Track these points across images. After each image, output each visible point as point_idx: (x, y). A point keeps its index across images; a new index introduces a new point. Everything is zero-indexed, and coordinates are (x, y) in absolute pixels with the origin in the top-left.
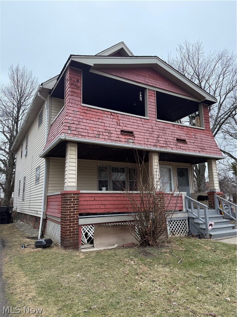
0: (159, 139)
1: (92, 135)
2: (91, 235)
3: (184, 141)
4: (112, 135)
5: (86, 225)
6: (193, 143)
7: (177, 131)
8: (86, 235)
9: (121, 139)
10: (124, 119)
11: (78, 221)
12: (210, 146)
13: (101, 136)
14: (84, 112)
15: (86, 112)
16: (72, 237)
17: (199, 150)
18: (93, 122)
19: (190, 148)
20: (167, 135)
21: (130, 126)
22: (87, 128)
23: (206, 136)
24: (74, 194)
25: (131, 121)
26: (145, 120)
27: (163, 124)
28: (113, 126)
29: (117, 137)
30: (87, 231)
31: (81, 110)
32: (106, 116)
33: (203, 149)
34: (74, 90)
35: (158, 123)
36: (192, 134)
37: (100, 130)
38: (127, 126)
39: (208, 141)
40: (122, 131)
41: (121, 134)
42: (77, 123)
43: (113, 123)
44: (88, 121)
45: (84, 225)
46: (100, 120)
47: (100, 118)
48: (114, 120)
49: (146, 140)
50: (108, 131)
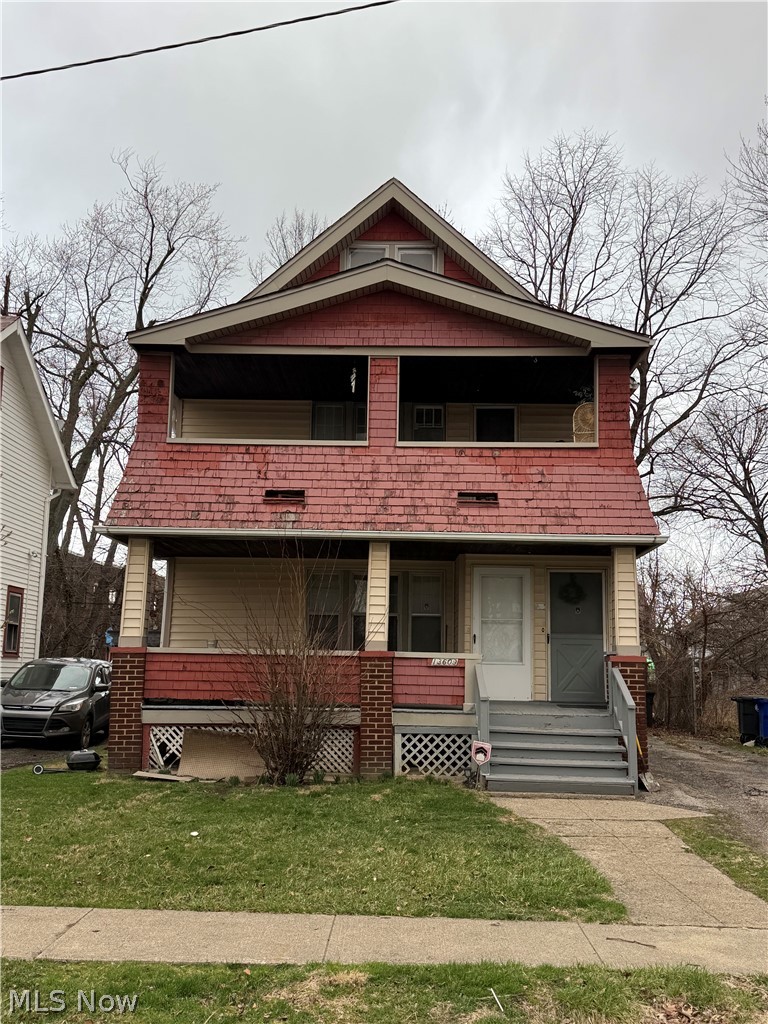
0: (391, 501)
1: (181, 515)
2: (173, 750)
3: (489, 499)
4: (237, 508)
6: (527, 500)
7: (469, 469)
9: (259, 517)
10: (285, 459)
11: (140, 716)
12: (605, 504)
13: (203, 516)
14: (172, 459)
15: (176, 456)
17: (543, 521)
18: (188, 481)
19: (506, 520)
20: (425, 485)
21: (298, 475)
22: (171, 498)
23: (600, 470)
24: (133, 655)
25: (305, 459)
26: (357, 449)
27: (420, 452)
28: (246, 483)
29: (248, 513)
30: (163, 739)
31: (164, 456)
32: (229, 457)
33: (560, 520)
34: (151, 409)
35: (400, 452)
36: (534, 470)
37: (203, 499)
38: (290, 475)
39: (600, 487)
40: (269, 493)
41: (265, 502)
42: (145, 489)
43: (246, 474)
44: (177, 481)
45: (156, 725)
46: (210, 474)
47: (212, 466)
48: (254, 466)
49: (343, 510)
50: (226, 499)
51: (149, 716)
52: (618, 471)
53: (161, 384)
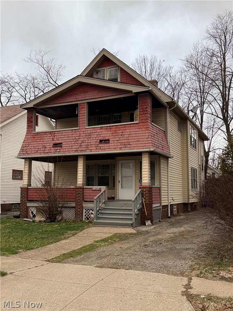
0: (82, 144)
1: (34, 152)
2: (34, 213)
3: (107, 141)
4: (47, 149)
5: (32, 207)
6: (117, 141)
7: (103, 133)
8: (32, 212)
9: (51, 151)
10: (59, 135)
11: (26, 204)
12: (138, 140)
13: (39, 152)
14: (33, 137)
15: (35, 136)
16: (24, 213)
17: (120, 146)
18: (36, 143)
19: (111, 147)
20: (91, 139)
21: (61, 139)
22: (32, 148)
23: (139, 130)
24: (25, 189)
25: (64, 134)
26: (76, 130)
27: (91, 129)
28: (49, 142)
29: (49, 150)
30: (32, 210)
31: (32, 137)
32: (46, 136)
33: (125, 146)
34: (30, 124)
35: (86, 130)
36: (120, 131)
37: (39, 147)
38: (59, 139)
39: (138, 135)
40: (55, 144)
41: (53, 147)
42: (27, 146)
43: (49, 140)
44: (34, 143)
45: (31, 207)
46: (41, 140)
47: (42, 138)
48: (51, 137)
49: (71, 147)
50: (44, 147)
51: (29, 204)
52: (144, 129)
53: (32, 118)
